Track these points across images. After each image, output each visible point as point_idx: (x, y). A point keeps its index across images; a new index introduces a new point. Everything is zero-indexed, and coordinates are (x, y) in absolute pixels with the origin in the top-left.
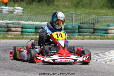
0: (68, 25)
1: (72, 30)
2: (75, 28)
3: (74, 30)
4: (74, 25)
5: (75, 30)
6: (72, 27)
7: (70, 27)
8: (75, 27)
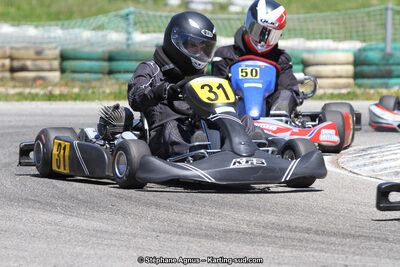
0: (371, 50)
1: (382, 68)
2: (391, 61)
3: (388, 68)
4: (389, 50)
5: (394, 68)
6: (383, 58)
7: (374, 56)
8: (391, 55)
